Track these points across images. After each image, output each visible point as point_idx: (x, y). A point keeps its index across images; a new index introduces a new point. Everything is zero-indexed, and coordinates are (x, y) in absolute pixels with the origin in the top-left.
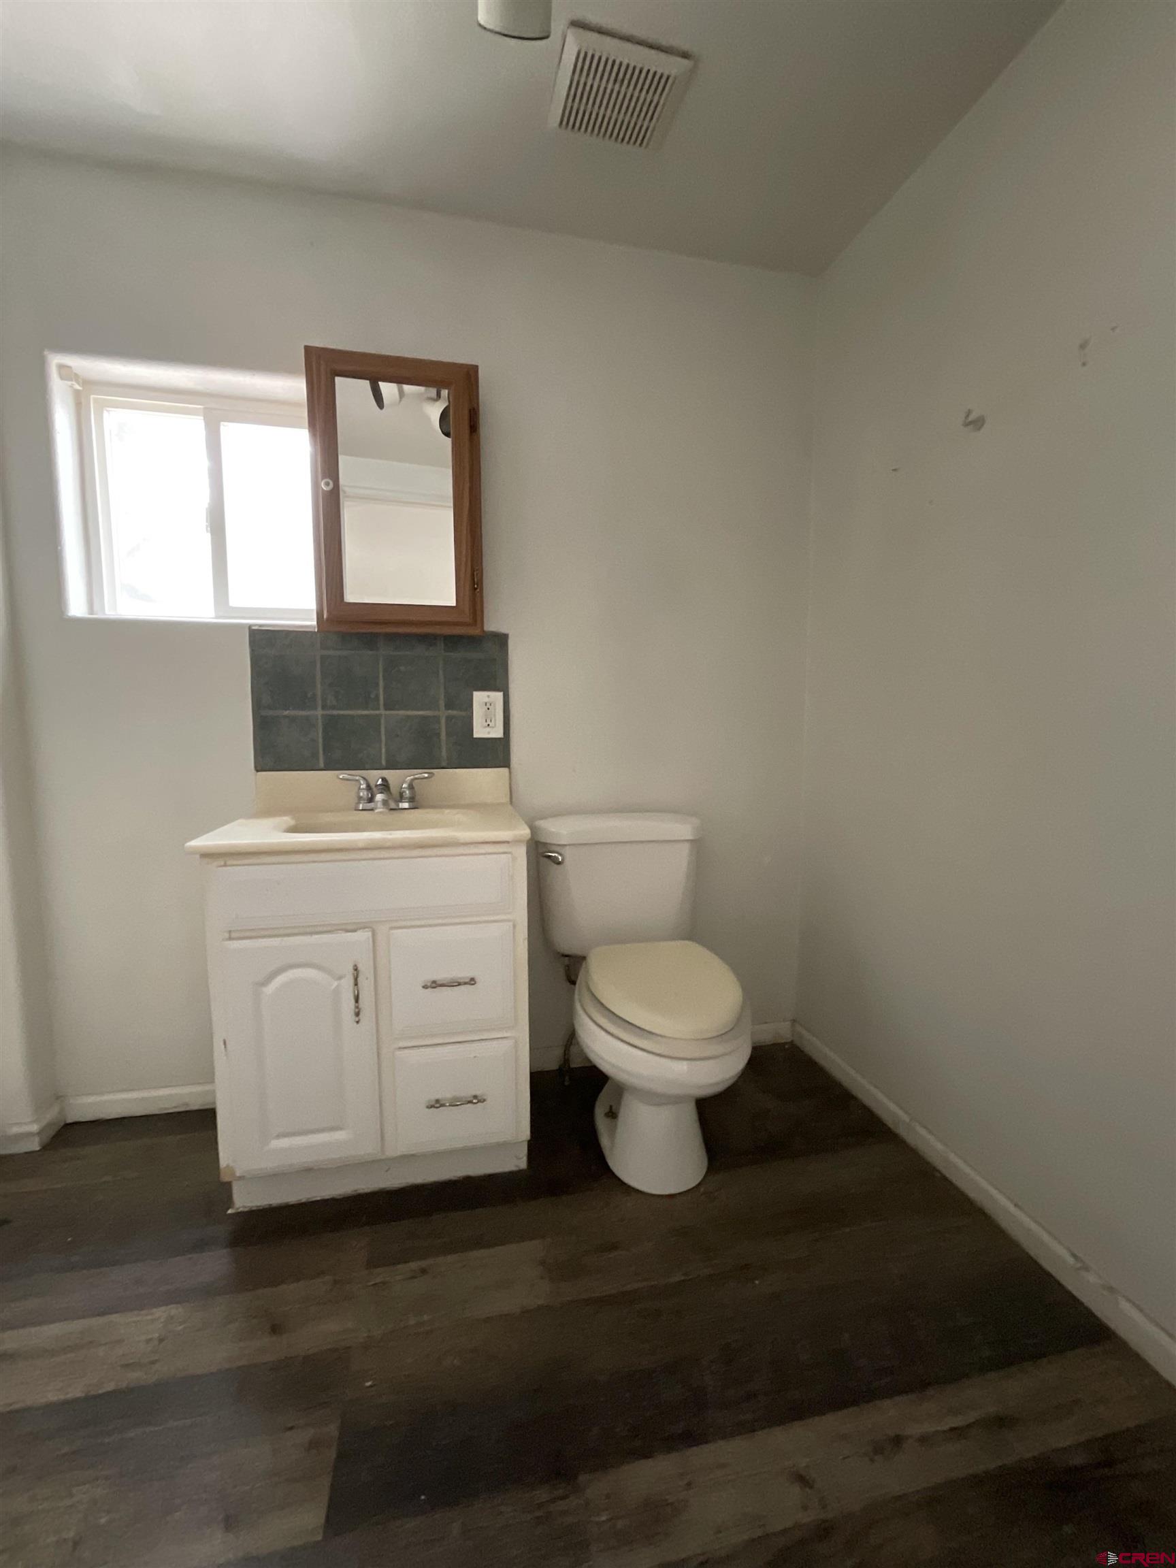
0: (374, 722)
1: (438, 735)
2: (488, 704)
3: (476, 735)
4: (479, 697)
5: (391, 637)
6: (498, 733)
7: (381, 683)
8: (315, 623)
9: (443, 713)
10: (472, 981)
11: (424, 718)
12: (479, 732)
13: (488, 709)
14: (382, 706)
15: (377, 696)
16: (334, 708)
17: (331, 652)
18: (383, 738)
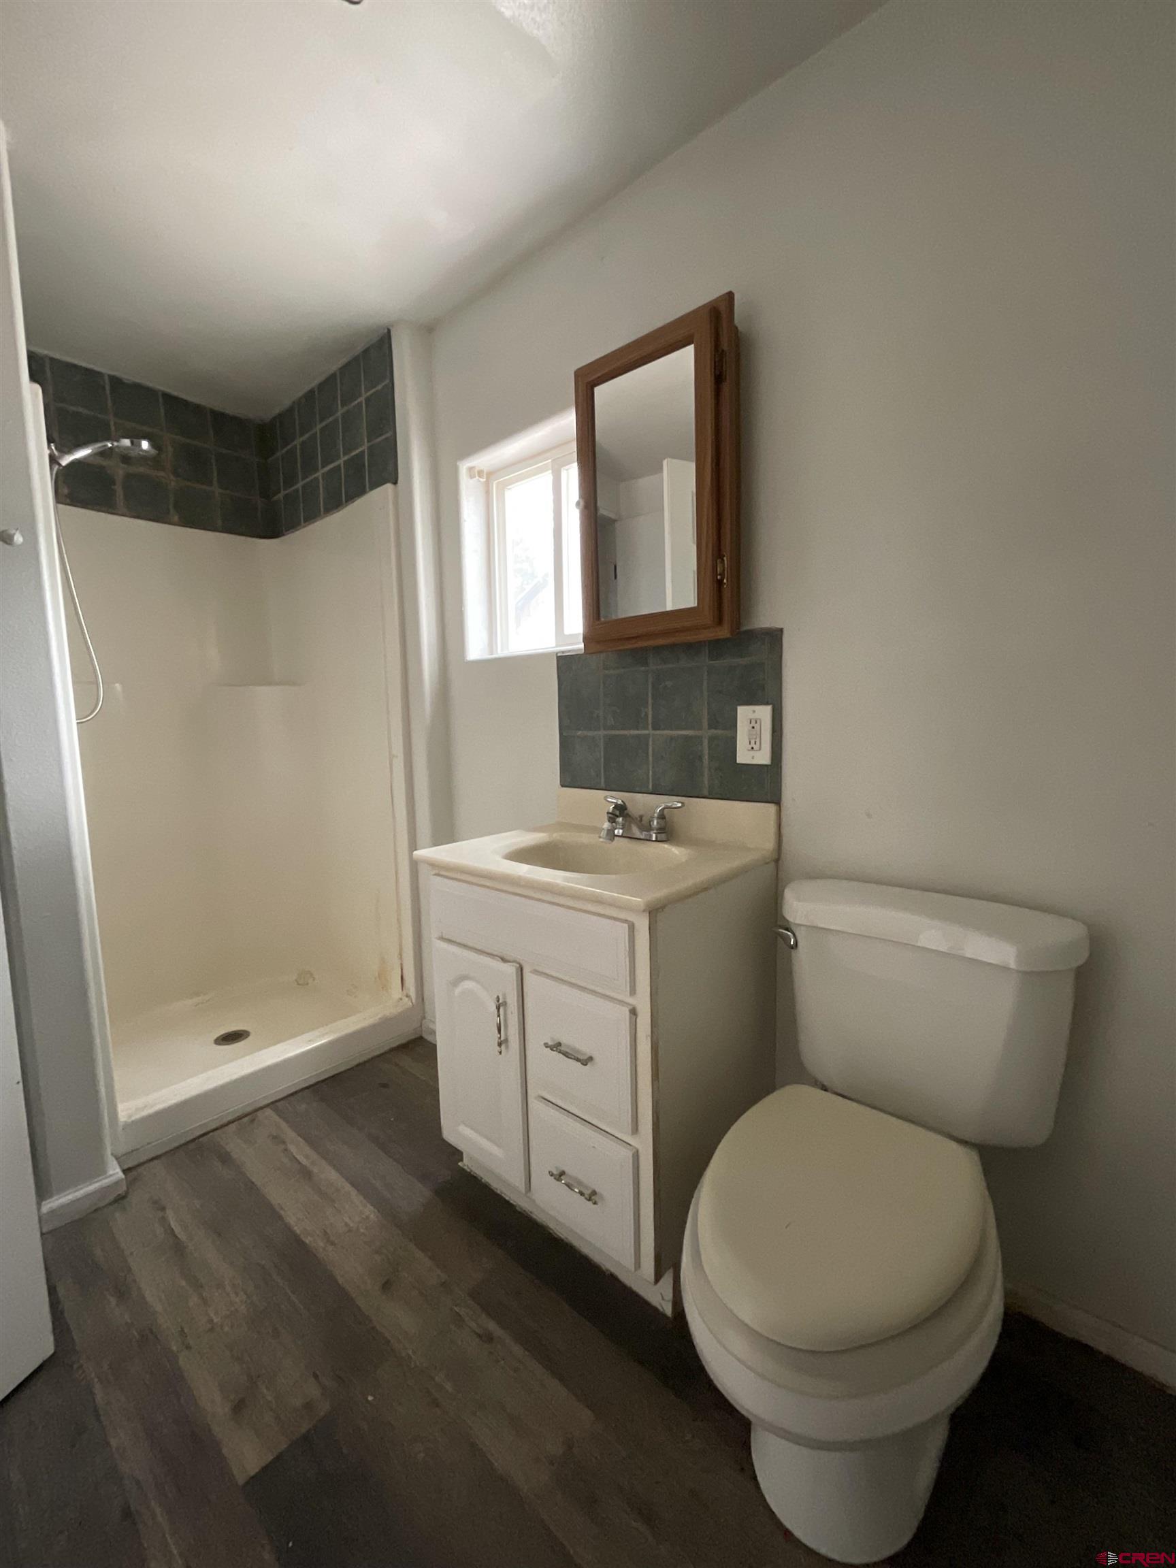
0: (642, 741)
1: (700, 758)
2: (753, 722)
3: (739, 760)
4: (744, 713)
5: (658, 649)
6: (763, 757)
7: (650, 701)
8: (582, 646)
9: (706, 733)
10: (587, 1061)
11: (687, 738)
12: (744, 756)
13: (753, 728)
14: (650, 726)
15: (646, 715)
16: (613, 728)
17: (612, 672)
18: (651, 758)
